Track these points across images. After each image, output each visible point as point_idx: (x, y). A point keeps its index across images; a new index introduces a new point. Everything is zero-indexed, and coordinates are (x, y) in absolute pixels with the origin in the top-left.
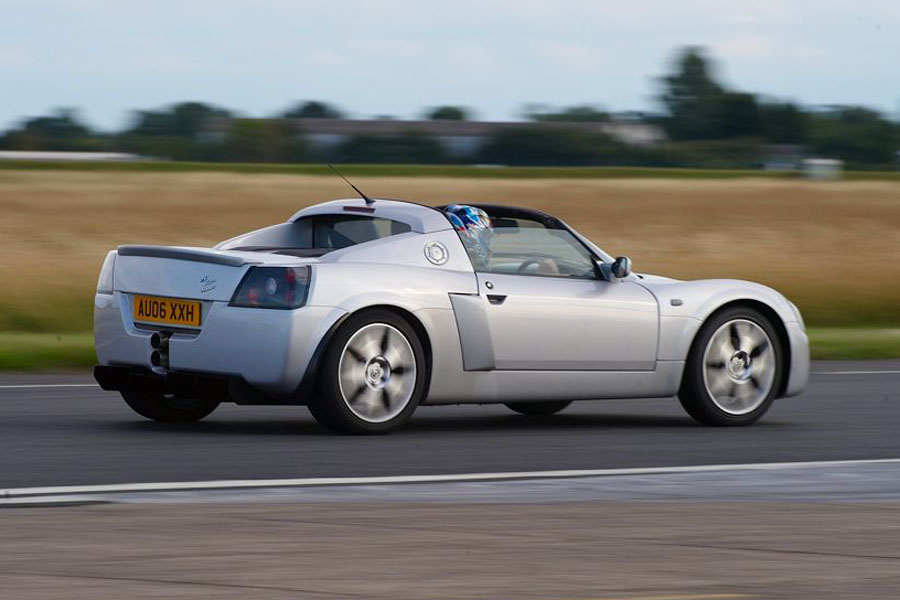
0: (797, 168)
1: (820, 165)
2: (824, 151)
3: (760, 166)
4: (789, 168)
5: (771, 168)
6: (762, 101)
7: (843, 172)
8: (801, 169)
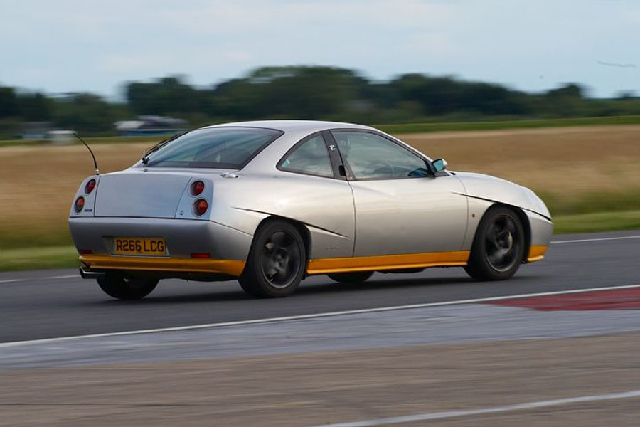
0: (45, 137)
1: (61, 134)
2: (63, 125)
3: (20, 137)
4: (40, 137)
5: (27, 138)
6: (19, 92)
7: (76, 139)
8: (49, 138)
